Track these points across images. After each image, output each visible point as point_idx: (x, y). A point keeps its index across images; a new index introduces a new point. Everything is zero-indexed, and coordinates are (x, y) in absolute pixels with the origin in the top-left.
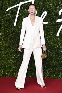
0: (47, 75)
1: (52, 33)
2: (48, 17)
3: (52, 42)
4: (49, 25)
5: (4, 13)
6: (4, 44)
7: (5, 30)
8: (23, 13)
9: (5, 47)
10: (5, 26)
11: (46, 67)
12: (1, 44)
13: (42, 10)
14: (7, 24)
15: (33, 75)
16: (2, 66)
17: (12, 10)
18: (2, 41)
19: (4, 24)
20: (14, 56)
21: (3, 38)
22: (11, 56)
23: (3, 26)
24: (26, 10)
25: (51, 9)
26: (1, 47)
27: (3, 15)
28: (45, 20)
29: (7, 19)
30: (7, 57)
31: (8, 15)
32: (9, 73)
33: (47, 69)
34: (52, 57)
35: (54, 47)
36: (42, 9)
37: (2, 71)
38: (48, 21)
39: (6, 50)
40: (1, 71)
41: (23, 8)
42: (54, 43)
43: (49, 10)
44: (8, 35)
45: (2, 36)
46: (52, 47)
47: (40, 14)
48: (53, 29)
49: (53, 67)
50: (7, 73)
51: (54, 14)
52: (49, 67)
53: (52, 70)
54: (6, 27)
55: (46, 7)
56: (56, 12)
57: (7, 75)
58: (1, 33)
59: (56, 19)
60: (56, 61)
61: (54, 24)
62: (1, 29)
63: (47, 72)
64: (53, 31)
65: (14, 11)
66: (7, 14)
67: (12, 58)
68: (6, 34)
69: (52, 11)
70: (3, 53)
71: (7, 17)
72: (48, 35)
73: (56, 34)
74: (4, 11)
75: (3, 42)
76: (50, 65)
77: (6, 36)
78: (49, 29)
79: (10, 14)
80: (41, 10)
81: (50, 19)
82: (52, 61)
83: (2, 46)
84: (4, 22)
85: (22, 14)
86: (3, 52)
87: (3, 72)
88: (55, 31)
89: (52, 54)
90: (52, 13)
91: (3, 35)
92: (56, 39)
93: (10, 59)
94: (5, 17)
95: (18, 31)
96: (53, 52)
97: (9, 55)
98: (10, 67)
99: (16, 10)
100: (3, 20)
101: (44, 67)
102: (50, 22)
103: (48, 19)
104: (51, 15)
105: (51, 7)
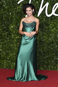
5: (15, 6)
6: (16, 37)
9: (17, 40)
10: (16, 18)
12: (13, 37)
13: (54, 2)
14: (18, 17)
15: (45, 68)
16: (14, 58)
17: (24, 2)
18: (14, 33)
19: (15, 17)
21: (14, 31)
23: (15, 19)
24: (37, 2)
26: (13, 40)
27: (15, 8)
29: (18, 12)
39: (17, 43)
40: (14, 63)
45: (13, 29)
47: (51, 6)
54: (17, 20)
58: (13, 26)
62: (13, 21)
66: (18, 6)
68: (18, 27)
70: (15, 46)
71: (18, 9)
74: (15, 3)
75: (14, 35)
77: (17, 29)
79: (21, 6)
80: (53, 2)
83: (14, 38)
84: (16, 15)
86: (15, 44)
91: (14, 27)
94: (16, 10)
99: (27, 2)
100: (14, 12)
101: (56, 60)
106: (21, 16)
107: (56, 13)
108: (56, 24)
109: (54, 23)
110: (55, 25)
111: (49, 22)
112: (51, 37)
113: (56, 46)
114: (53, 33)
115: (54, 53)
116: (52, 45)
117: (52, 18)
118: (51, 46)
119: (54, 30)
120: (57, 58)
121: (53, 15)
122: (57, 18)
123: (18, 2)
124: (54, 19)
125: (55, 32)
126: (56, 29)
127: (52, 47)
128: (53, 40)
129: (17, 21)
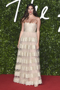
0: (49, 72)
1: (53, 28)
2: (50, 12)
3: (54, 38)
4: (50, 20)
5: (3, 9)
6: (4, 41)
7: (5, 26)
8: (23, 8)
9: (5, 44)
10: (5, 22)
11: (48, 64)
12: (1, 41)
14: (7, 20)
16: (3, 63)
17: (12, 5)
18: (2, 37)
20: (14, 53)
22: (12, 53)
23: (3, 22)
24: (26, 5)
25: (52, 4)
26: (1, 44)
27: (3, 11)
29: (6, 15)
30: (7, 54)
31: (8, 10)
32: (10, 70)
33: (49, 66)
34: (54, 54)
35: (56, 43)
36: (43, 4)
37: (3, 68)
38: (49, 16)
39: (6, 47)
41: (23, 3)
42: (56, 39)
43: (50, 5)
44: (8, 31)
45: (2, 33)
46: (53, 43)
48: (54, 25)
49: (54, 64)
50: (8, 70)
51: (55, 9)
52: (50, 64)
53: (53, 67)
54: (6, 23)
55: (47, 2)
56: (58, 7)
57: (8, 72)
58: (1, 30)
59: (57, 14)
60: (58, 57)
61: (55, 20)
62: (1, 25)
63: (48, 69)
64: (55, 27)
65: (14, 6)
66: (6, 9)
67: (12, 55)
68: (6, 30)
69: (54, 6)
70: (3, 50)
71: (7, 13)
72: (49, 30)
73: (58, 30)
74: (4, 6)
75: (3, 39)
76: (52, 62)
77: (6, 32)
78: (50, 24)
79: (10, 10)
80: (42, 5)
81: (51, 14)
82: (53, 57)
83: (2, 42)
84: (4, 18)
85: (22, 10)
86: (3, 48)
87: (4, 70)
88: (57, 27)
89: (54, 50)
90: (53, 8)
91: (3, 31)
92: (57, 34)
93: (10, 56)
94: (5, 13)
95: (18, 27)
96: (54, 48)
97: (9, 52)
98: (11, 64)
99: (16, 5)
100: (2, 15)
101: (46, 64)
102: (51, 17)
103: (49, 14)
104: (52, 10)
105: (52, 2)
106: (9, 20)
107: (45, 16)
108: (45, 27)
109: (43, 27)
110: (44, 29)
112: (41, 41)
113: (46, 50)
114: (43, 36)
115: (43, 58)
118: (41, 50)
119: (43, 34)
120: (46, 62)
121: (42, 18)
122: (46, 21)
123: (6, 5)
124: (44, 23)
125: (44, 36)
126: (46, 33)
128: (42, 44)
129: (5, 25)
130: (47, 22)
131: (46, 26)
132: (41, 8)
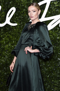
2: (18, 16)
4: (19, 27)
13: (9, 5)
25: (22, 5)
28: (13, 20)
36: (9, 3)
38: (17, 21)
43: (19, 6)
47: (5, 11)
51: (26, 12)
55: (14, 1)
69: (24, 7)
72: (17, 42)
78: (19, 32)
80: (7, 5)
81: (20, 19)
90: (23, 10)
102: (20, 23)
103: (17, 19)
104: (22, 13)
105: (21, 2)
108: (11, 37)
109: (8, 36)
110: (10, 39)
111: (2, 34)
112: (5, 57)
114: (8, 50)
116: (6, 68)
117: (5, 29)
118: (4, 70)
119: (9, 47)
121: (7, 24)
122: (13, 28)
124: (9, 30)
125: (10, 50)
127: (6, 72)
128: (7, 61)
130: (15, 30)
131: (13, 35)
132: (6, 9)
